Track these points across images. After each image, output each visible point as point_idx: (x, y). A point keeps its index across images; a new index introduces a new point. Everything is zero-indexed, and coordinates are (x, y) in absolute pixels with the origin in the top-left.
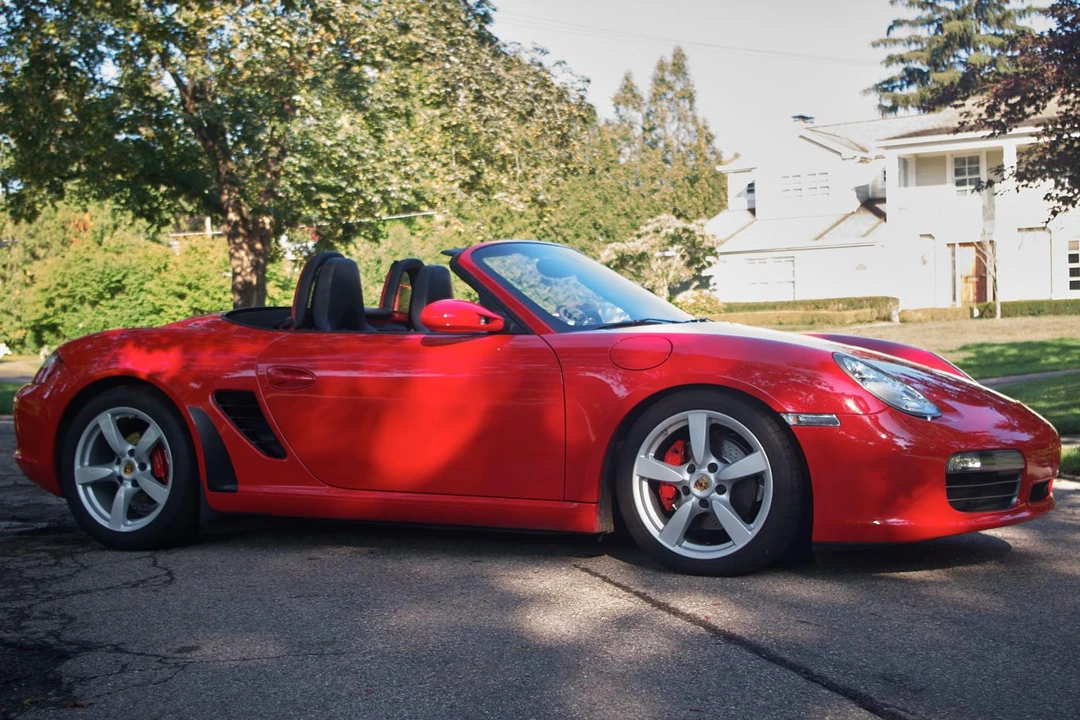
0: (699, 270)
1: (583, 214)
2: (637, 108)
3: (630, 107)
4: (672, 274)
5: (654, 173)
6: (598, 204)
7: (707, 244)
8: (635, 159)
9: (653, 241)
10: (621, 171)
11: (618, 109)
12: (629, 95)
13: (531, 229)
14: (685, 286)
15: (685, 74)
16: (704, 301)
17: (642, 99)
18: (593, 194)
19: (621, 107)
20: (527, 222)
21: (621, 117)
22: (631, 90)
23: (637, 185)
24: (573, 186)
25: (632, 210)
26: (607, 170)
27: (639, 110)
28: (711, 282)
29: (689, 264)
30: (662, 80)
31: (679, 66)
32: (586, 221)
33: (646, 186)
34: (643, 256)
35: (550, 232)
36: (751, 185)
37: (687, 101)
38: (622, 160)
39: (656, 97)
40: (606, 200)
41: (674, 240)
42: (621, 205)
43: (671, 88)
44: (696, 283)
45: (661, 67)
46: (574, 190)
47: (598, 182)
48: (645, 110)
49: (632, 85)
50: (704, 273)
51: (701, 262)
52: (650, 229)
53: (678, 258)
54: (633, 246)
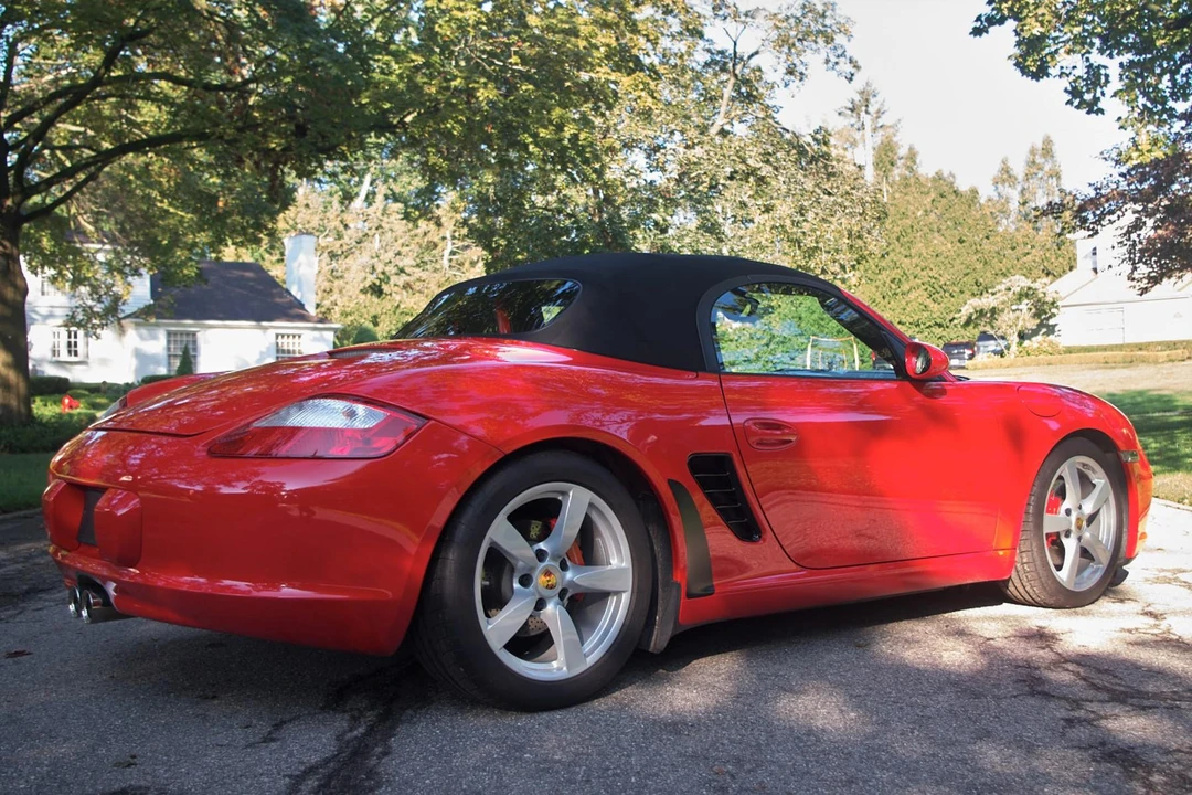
0: (1047, 319)
1: (967, 274)
2: (1012, 186)
3: (1007, 184)
4: (1020, 323)
5: (1026, 239)
6: (979, 266)
7: (1049, 299)
8: (1012, 228)
9: (1005, 298)
10: (999, 239)
11: (997, 188)
12: (1005, 176)
13: (924, 287)
14: (1035, 332)
15: (1052, 156)
16: (1046, 345)
17: (1016, 179)
18: (975, 258)
19: (999, 186)
20: (920, 282)
21: (999, 194)
22: (1007, 172)
23: (1013, 249)
24: (958, 252)
25: (1008, 270)
26: (987, 238)
27: (1015, 188)
28: (1057, 329)
29: (1037, 315)
30: (1034, 162)
31: (1047, 151)
32: (969, 280)
33: (1020, 250)
35: (939, 289)
36: (1095, 249)
37: (1054, 179)
38: (1000, 229)
39: (1027, 177)
40: (986, 263)
41: (1021, 296)
42: (998, 266)
43: (1041, 169)
44: (1044, 330)
45: (1033, 152)
46: (959, 255)
47: (979, 248)
48: (1019, 188)
49: (1008, 167)
50: (1051, 322)
51: (1046, 313)
52: (1003, 287)
53: (1025, 311)
54: (987, 302)
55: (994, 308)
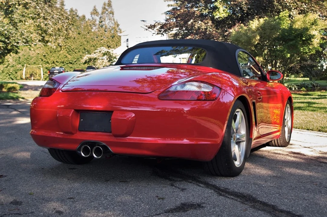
1: (81, 46)
2: (97, 16)
3: (95, 15)
4: (104, 63)
5: (102, 35)
6: (85, 43)
7: (114, 56)
8: (97, 30)
9: (98, 55)
10: (92, 34)
11: (92, 16)
12: (95, 12)
13: (65, 49)
15: (111, 6)
17: (99, 13)
18: (84, 40)
19: (93, 15)
21: (93, 18)
22: (96, 11)
23: (97, 38)
24: (78, 37)
25: (95, 45)
26: (88, 33)
27: (98, 16)
29: (109, 61)
30: (105, 8)
31: (110, 5)
32: (82, 48)
33: (99, 38)
34: (95, 59)
35: (71, 50)
36: (128, 39)
37: (112, 14)
38: (93, 31)
39: (103, 13)
40: (88, 42)
41: (104, 54)
42: (92, 43)
43: (107, 10)
45: (105, 4)
46: (78, 39)
47: (85, 37)
48: (100, 16)
49: (96, 9)
50: (113, 64)
51: (112, 60)
52: (98, 51)
53: (106, 59)
54: (93, 56)
55: (96, 58)
